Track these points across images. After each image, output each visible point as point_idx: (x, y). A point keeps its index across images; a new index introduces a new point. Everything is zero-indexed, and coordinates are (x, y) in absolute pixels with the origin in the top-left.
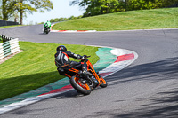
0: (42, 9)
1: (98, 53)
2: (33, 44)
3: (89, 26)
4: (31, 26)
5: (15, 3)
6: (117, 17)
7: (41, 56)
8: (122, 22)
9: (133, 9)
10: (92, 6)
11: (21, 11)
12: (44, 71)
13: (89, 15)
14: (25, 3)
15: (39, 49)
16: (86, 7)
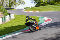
0: (22, 4)
1: (39, 19)
2: (19, 16)
3: (37, 10)
4: (18, 10)
5: (13, 2)
6: (46, 7)
7: (21, 19)
8: (47, 9)
9: (51, 4)
10: (38, 3)
11: (15, 5)
12: (22, 24)
13: (37, 6)
14: (16, 2)
15: (21, 17)
16: (36, 4)
